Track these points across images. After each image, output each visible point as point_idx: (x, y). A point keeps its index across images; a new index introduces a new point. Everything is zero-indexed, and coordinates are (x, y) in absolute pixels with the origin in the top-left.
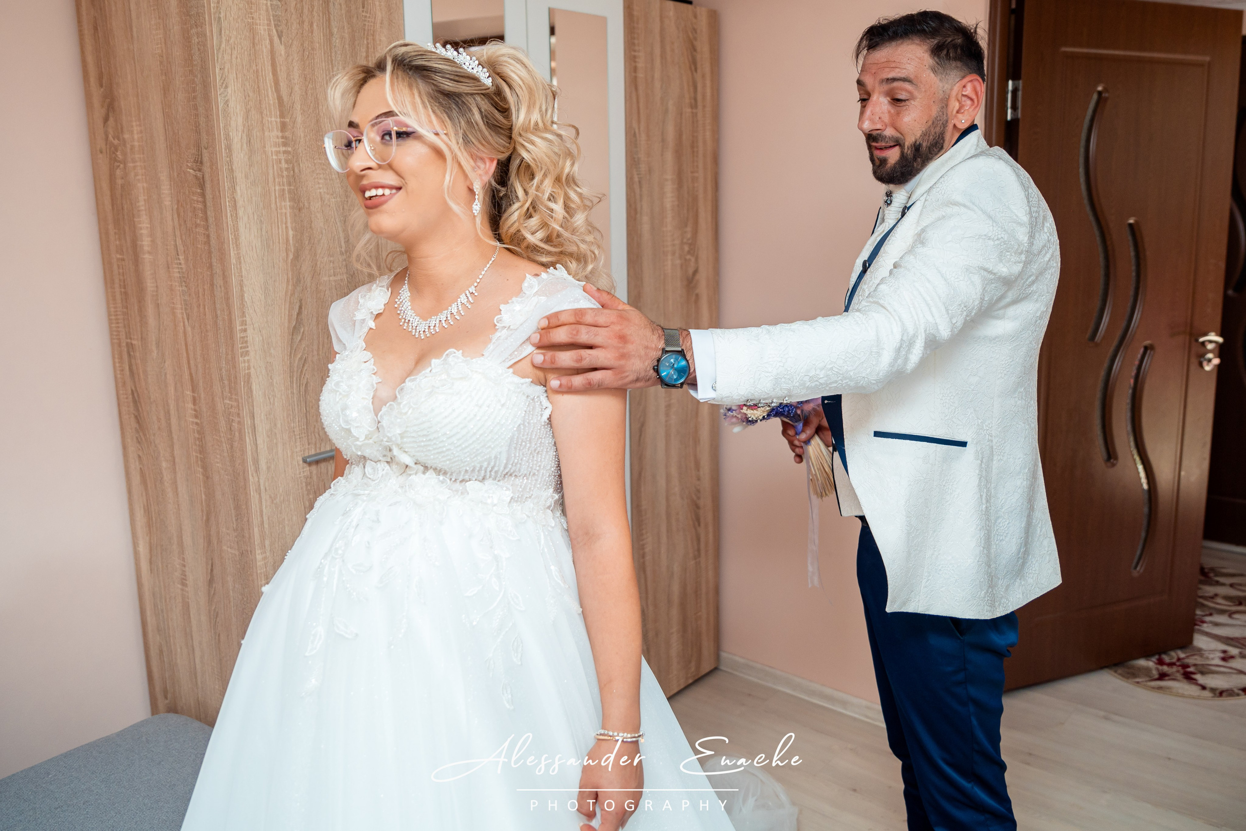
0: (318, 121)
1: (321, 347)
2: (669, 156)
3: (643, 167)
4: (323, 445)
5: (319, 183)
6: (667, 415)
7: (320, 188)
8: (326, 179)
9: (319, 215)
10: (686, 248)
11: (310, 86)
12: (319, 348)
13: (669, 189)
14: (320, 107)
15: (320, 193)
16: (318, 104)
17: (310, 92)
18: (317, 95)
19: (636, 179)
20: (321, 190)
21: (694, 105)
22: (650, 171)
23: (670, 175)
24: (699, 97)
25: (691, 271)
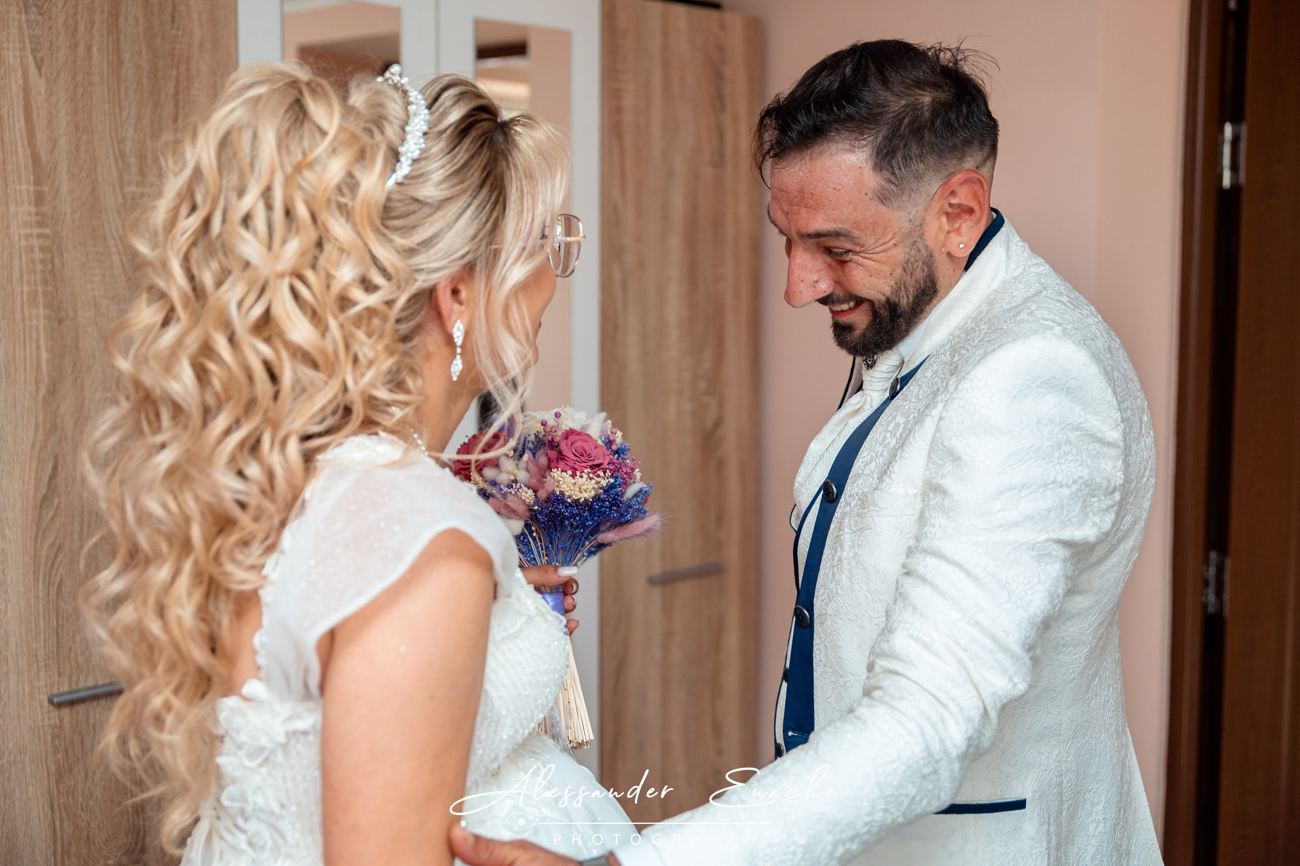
0: (94, 190)
1: (85, 528)
2: (675, 242)
3: (630, 260)
4: (82, 677)
5: (92, 282)
6: (666, 647)
7: (93, 289)
8: (104, 276)
9: (90, 330)
10: (702, 385)
11: (84, 138)
12: (82, 529)
13: (674, 292)
14: (99, 170)
15: (94, 297)
16: (96, 166)
17: (83, 148)
18: (94, 151)
19: (617, 276)
20: (96, 293)
21: (719, 162)
22: (641, 265)
23: (675, 271)
24: (728, 151)
25: (709, 421)
